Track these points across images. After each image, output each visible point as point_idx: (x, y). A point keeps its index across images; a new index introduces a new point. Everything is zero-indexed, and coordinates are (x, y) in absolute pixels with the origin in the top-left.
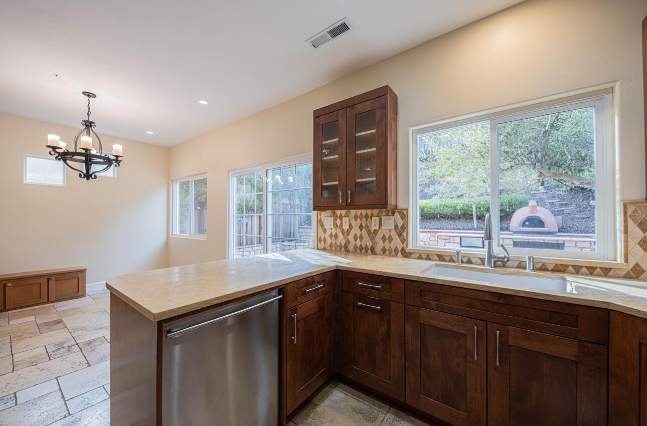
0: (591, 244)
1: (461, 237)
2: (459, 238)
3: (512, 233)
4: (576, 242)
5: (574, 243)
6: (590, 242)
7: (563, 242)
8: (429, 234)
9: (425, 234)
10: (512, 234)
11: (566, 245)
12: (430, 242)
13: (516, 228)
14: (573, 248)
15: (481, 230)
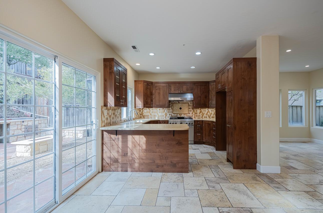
0: (21, 123)
6: (21, 121)
7: (10, 123)
11: (11, 124)
14: (14, 126)
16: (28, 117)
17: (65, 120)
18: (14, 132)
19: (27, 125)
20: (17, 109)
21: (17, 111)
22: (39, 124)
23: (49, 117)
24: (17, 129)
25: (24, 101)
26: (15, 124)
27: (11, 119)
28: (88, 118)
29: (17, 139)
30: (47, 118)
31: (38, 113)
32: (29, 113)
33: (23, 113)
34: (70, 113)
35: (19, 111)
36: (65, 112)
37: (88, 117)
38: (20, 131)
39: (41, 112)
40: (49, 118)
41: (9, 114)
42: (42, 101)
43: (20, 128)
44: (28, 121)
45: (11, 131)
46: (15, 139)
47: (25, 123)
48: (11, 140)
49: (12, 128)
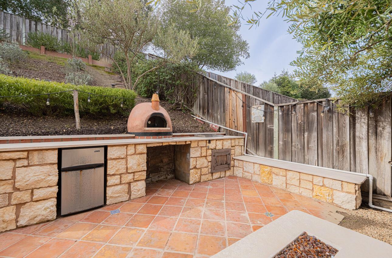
0: (206, 143)
1: (60, 150)
2: (57, 152)
3: (134, 135)
4: (198, 141)
5: (197, 143)
6: (206, 140)
7: (190, 143)
10: (134, 138)
11: (192, 146)
13: (140, 129)
14: (196, 149)
15: (90, 134)
16: (215, 132)
17: (281, 143)
18: (196, 162)
19: (215, 149)
20: (202, 118)
21: (202, 122)
22: (232, 146)
23: (246, 134)
24: (201, 157)
25: (210, 105)
26: (198, 145)
27: (193, 135)
29: (201, 177)
30: (243, 135)
31: (228, 125)
32: (215, 125)
33: (208, 125)
34: (294, 125)
35: (204, 122)
36: (280, 123)
38: (205, 160)
39: (233, 122)
40: (248, 136)
41: (192, 127)
42: (234, 102)
43: (204, 154)
44: (216, 140)
45: (191, 160)
46: (198, 177)
47: (212, 145)
48: (193, 176)
49: (194, 153)
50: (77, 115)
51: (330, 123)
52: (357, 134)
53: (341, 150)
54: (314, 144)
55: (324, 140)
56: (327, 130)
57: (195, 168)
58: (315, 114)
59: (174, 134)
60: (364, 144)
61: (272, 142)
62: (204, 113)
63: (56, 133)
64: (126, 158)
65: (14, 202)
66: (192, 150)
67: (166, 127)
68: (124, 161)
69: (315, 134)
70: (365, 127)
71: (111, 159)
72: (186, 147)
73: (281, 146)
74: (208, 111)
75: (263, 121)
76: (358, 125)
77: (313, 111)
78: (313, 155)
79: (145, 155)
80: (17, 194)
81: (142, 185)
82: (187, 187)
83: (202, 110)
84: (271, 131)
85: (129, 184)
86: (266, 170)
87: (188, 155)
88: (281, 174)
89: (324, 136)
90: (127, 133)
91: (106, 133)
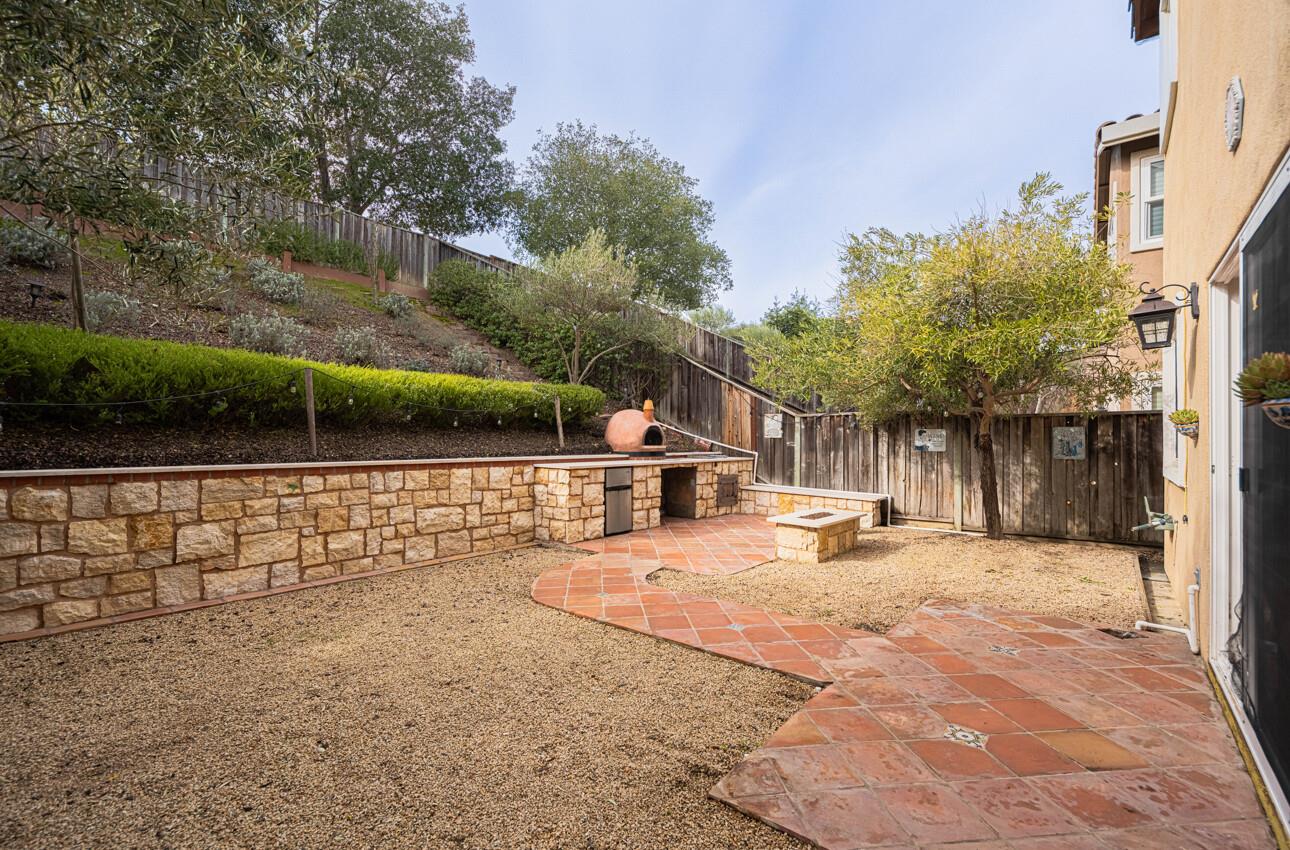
0: (712, 466)
2: (604, 471)
3: (627, 456)
5: (704, 465)
6: (714, 463)
7: (698, 465)
8: (511, 468)
9: (502, 470)
10: (627, 459)
11: (698, 470)
12: (514, 489)
13: (636, 448)
14: (703, 473)
15: (580, 454)
16: (708, 451)
17: (803, 465)
18: (702, 490)
19: (721, 474)
21: (678, 435)
22: (739, 472)
23: (756, 454)
24: (707, 484)
25: (692, 407)
26: (705, 468)
28: (879, 459)
29: (705, 511)
30: (751, 455)
31: (726, 440)
32: (704, 440)
33: (692, 440)
34: (819, 441)
35: (681, 434)
36: (803, 439)
37: (882, 457)
38: (711, 489)
39: (735, 437)
40: (759, 456)
42: (738, 405)
43: (710, 481)
44: (723, 462)
45: (698, 487)
46: (703, 511)
47: (718, 470)
48: (699, 511)
49: (701, 479)
50: (560, 430)
51: (856, 441)
52: (880, 453)
53: (866, 472)
54: (840, 466)
55: (850, 460)
56: (853, 449)
57: (701, 498)
58: (841, 429)
59: (668, 454)
60: (885, 463)
61: (792, 464)
62: (680, 420)
63: (553, 453)
64: (646, 481)
65: (583, 516)
66: (698, 475)
67: (660, 444)
68: (644, 484)
69: (841, 453)
70: (886, 446)
71: (637, 481)
72: (691, 471)
73: (803, 470)
74: (689, 416)
75: (780, 436)
76: (880, 444)
77: (840, 426)
78: (839, 479)
79: (660, 479)
80: (583, 508)
81: (656, 514)
82: (694, 522)
83: (676, 414)
84: (792, 449)
85: (648, 510)
86: (786, 499)
87: (693, 481)
88: (805, 501)
89: (851, 455)
90: (613, 453)
91: (594, 453)
